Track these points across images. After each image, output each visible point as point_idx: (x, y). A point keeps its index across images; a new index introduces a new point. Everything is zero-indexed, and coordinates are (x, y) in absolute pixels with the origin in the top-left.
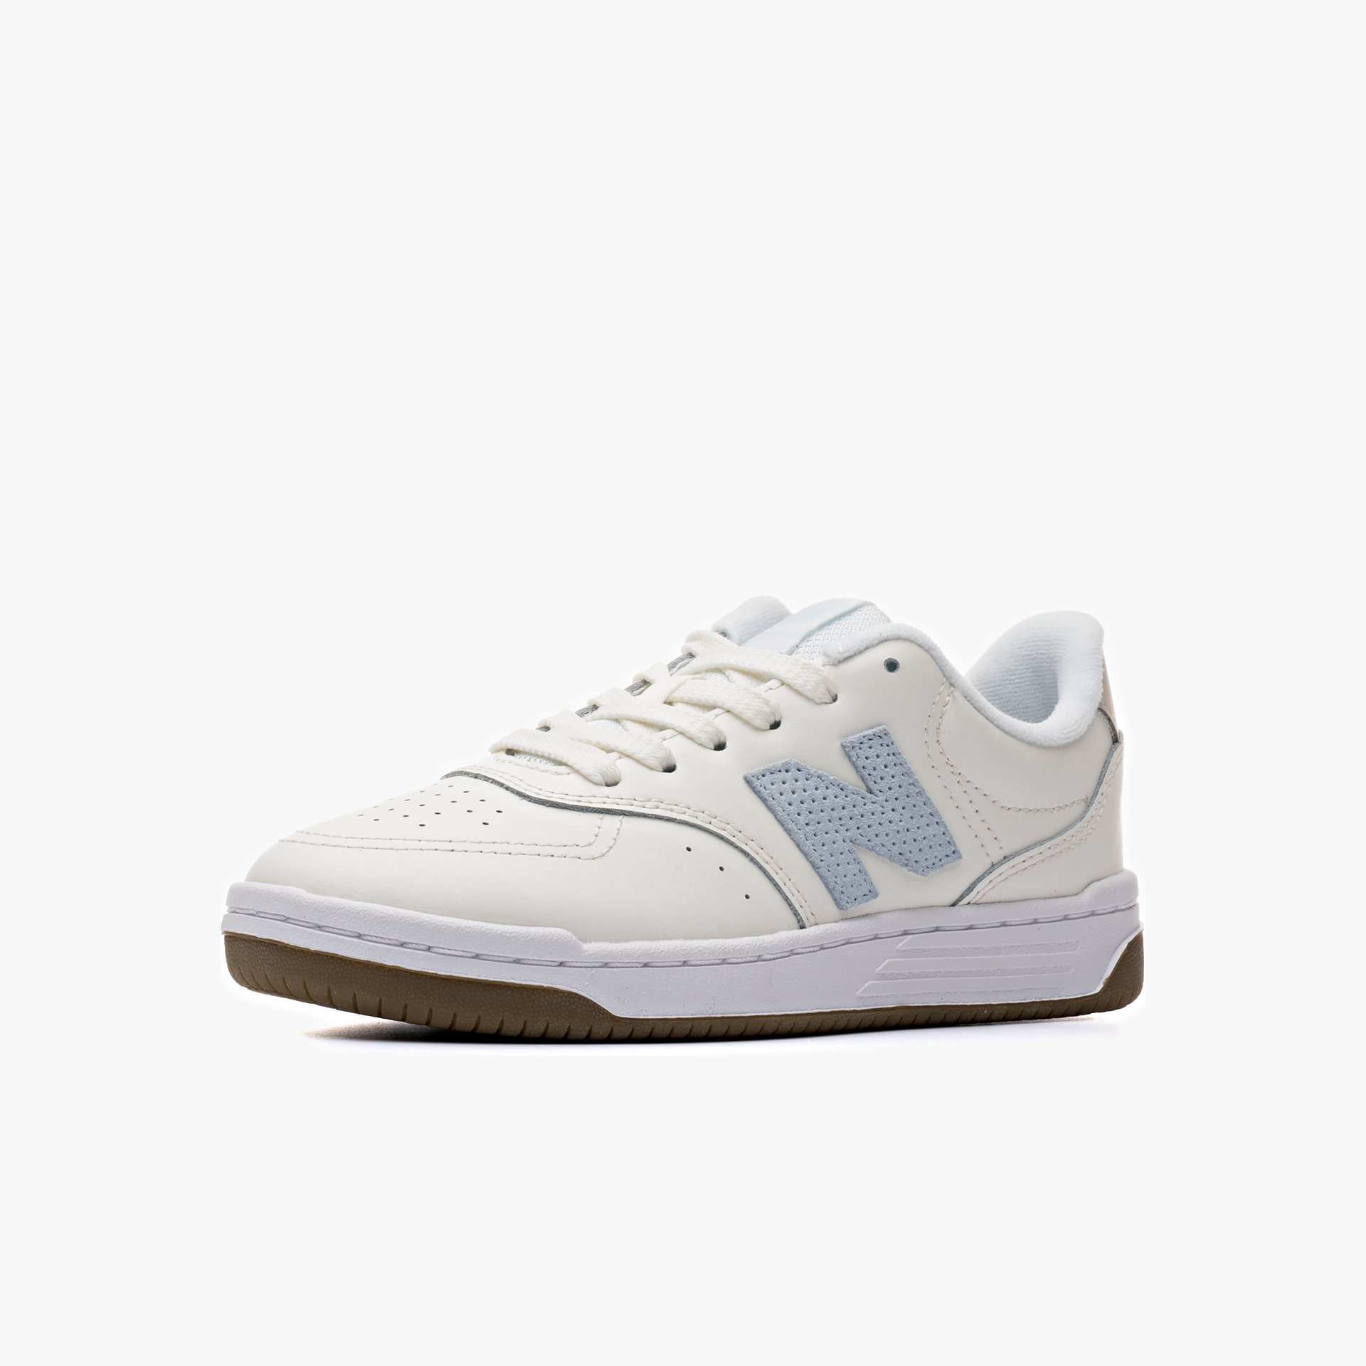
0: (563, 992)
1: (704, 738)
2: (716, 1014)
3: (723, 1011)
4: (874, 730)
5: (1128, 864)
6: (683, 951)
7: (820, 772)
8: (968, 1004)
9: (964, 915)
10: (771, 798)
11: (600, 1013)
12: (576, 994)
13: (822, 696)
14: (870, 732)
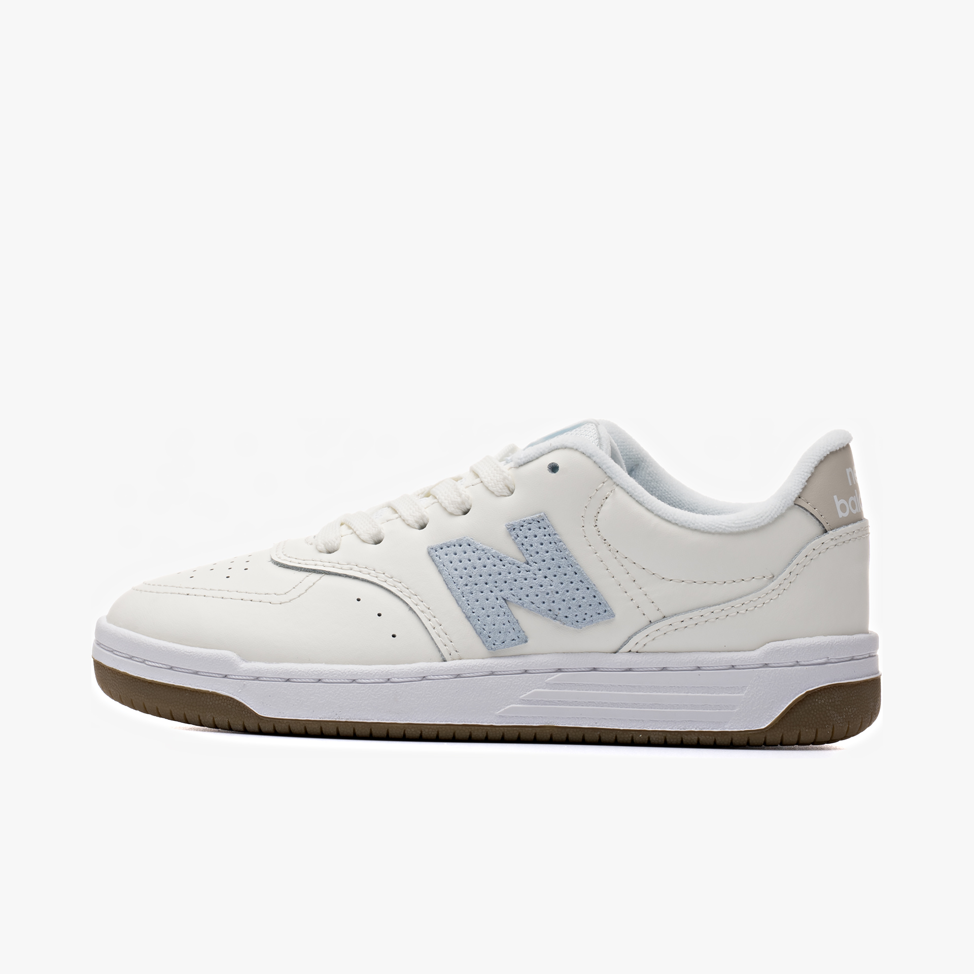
0: (222, 696)
1: (411, 520)
2: (342, 719)
3: (348, 717)
4: (532, 517)
5: (872, 627)
6: (317, 671)
7: (484, 547)
8: (622, 728)
9: (622, 659)
10: (442, 565)
11: (248, 713)
12: (231, 698)
13: (500, 491)
14: (529, 518)
